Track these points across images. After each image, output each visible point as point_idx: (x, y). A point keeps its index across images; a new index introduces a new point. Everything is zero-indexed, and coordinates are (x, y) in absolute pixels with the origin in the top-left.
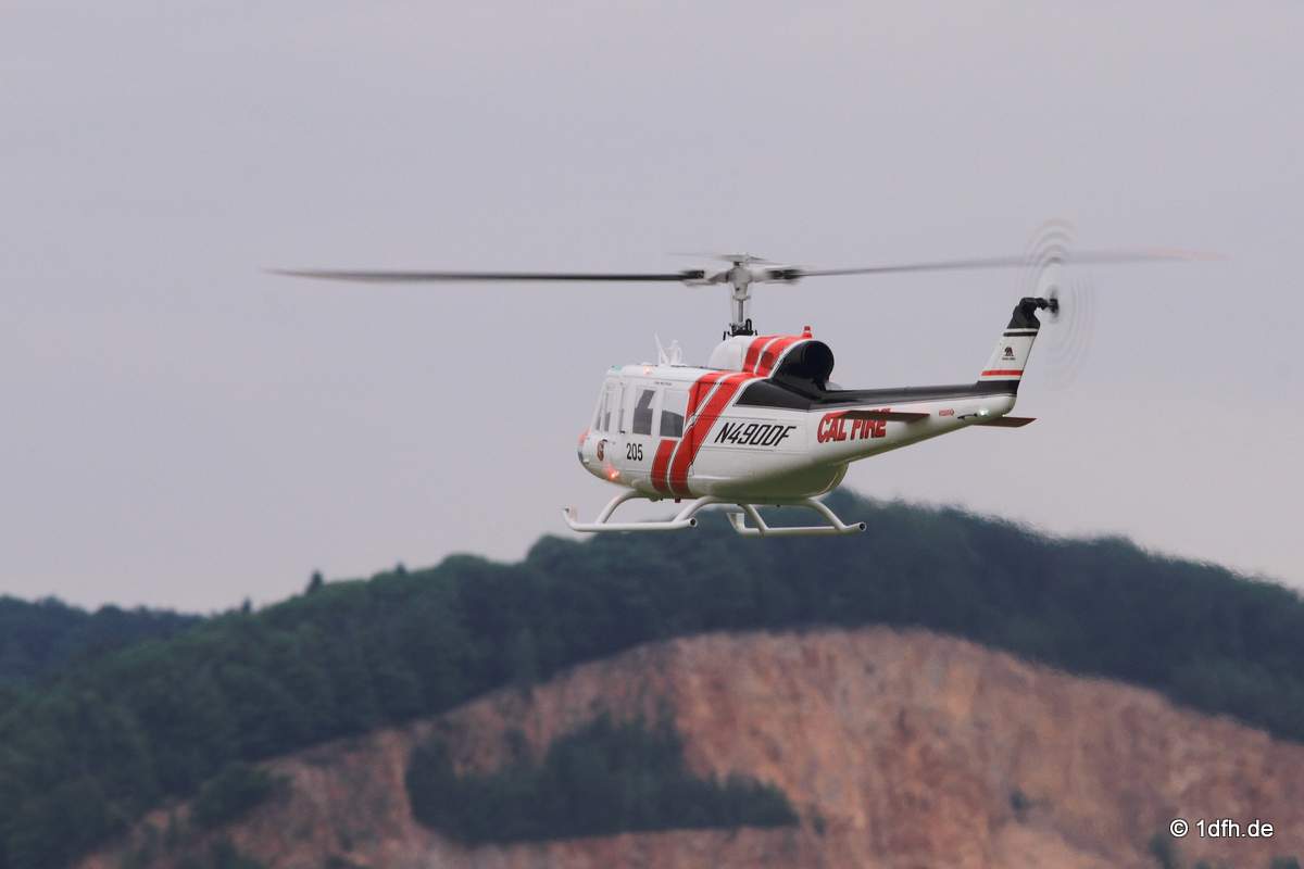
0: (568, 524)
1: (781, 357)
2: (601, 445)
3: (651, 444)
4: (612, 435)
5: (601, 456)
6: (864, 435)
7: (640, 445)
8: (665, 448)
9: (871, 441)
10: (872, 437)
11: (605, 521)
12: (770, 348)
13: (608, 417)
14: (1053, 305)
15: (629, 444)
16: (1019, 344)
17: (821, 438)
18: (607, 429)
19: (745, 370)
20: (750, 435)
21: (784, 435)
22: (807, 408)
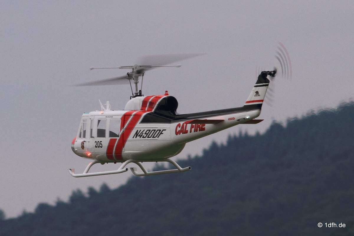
0: (71, 175)
1: (157, 103)
2: (83, 143)
3: (106, 141)
4: (88, 139)
5: (83, 147)
6: (196, 130)
7: (101, 142)
8: (112, 142)
9: (199, 132)
10: (199, 131)
11: (87, 173)
12: (152, 100)
13: (85, 132)
14: (273, 74)
15: (96, 142)
16: (261, 90)
17: (177, 133)
18: (84, 137)
19: (142, 110)
20: (147, 134)
21: (161, 133)
22: (169, 122)
